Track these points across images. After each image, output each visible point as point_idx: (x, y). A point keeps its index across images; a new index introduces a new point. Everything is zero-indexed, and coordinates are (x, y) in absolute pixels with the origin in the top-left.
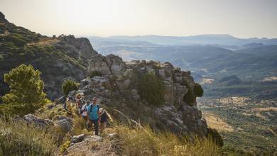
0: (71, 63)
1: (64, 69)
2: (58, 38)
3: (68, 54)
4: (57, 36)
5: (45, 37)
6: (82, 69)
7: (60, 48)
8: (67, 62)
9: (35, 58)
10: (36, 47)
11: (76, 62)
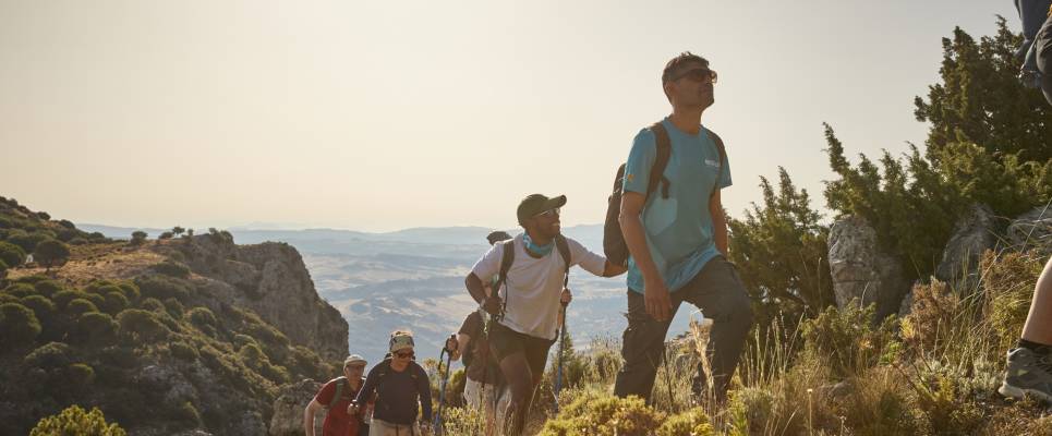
0: (209, 360)
1: (174, 393)
2: (156, 247)
3: (198, 321)
4: (153, 236)
5: (97, 238)
6: (262, 392)
7: (161, 293)
8: (188, 356)
9: (43, 339)
10: (47, 290)
11: (232, 358)
